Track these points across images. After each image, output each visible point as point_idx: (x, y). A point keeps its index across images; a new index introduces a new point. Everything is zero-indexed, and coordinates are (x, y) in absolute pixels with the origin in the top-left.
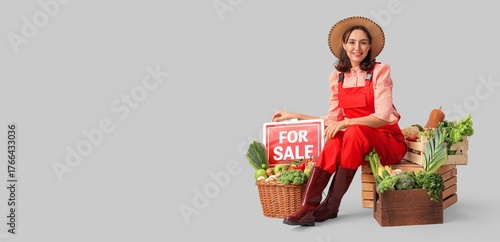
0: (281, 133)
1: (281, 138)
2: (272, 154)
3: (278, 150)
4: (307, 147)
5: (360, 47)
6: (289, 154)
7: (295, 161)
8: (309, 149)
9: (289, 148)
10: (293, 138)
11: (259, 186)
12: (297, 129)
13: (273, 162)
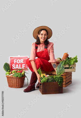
0: (15, 60)
1: (15, 62)
2: (12, 67)
3: (14, 66)
4: (23, 65)
5: (44, 36)
6: (17, 67)
7: (19, 70)
8: (24, 65)
9: (17, 65)
10: (18, 62)
11: (7, 77)
12: (20, 59)
13: (12, 69)
